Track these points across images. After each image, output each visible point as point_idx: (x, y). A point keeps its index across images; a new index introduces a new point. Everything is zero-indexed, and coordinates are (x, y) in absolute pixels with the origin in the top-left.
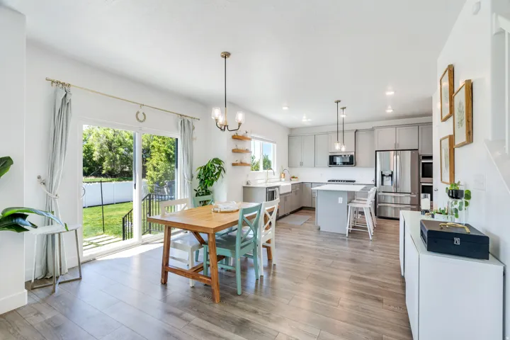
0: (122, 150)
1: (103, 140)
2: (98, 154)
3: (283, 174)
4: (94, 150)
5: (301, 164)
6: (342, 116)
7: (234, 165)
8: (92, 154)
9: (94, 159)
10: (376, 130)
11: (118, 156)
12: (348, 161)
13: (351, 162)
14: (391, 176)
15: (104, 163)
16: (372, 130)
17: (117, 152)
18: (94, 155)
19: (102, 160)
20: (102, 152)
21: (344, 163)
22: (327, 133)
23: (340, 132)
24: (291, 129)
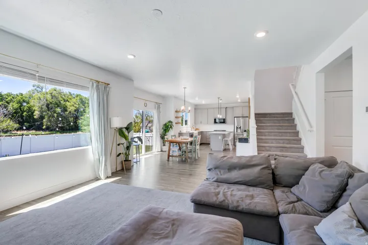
0: (59, 110)
1: (43, 102)
2: (39, 113)
3: (192, 128)
4: (35, 110)
5: (201, 123)
6: (220, 101)
7: (176, 123)
8: (33, 113)
9: (35, 117)
10: (235, 108)
11: (55, 115)
12: (223, 121)
13: (224, 121)
14: (240, 128)
15: (44, 120)
16: (233, 107)
17: (55, 112)
18: (34, 114)
19: (42, 118)
20: (41, 112)
21: (221, 122)
22: (214, 108)
23: (220, 108)
24: (196, 105)
